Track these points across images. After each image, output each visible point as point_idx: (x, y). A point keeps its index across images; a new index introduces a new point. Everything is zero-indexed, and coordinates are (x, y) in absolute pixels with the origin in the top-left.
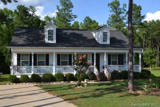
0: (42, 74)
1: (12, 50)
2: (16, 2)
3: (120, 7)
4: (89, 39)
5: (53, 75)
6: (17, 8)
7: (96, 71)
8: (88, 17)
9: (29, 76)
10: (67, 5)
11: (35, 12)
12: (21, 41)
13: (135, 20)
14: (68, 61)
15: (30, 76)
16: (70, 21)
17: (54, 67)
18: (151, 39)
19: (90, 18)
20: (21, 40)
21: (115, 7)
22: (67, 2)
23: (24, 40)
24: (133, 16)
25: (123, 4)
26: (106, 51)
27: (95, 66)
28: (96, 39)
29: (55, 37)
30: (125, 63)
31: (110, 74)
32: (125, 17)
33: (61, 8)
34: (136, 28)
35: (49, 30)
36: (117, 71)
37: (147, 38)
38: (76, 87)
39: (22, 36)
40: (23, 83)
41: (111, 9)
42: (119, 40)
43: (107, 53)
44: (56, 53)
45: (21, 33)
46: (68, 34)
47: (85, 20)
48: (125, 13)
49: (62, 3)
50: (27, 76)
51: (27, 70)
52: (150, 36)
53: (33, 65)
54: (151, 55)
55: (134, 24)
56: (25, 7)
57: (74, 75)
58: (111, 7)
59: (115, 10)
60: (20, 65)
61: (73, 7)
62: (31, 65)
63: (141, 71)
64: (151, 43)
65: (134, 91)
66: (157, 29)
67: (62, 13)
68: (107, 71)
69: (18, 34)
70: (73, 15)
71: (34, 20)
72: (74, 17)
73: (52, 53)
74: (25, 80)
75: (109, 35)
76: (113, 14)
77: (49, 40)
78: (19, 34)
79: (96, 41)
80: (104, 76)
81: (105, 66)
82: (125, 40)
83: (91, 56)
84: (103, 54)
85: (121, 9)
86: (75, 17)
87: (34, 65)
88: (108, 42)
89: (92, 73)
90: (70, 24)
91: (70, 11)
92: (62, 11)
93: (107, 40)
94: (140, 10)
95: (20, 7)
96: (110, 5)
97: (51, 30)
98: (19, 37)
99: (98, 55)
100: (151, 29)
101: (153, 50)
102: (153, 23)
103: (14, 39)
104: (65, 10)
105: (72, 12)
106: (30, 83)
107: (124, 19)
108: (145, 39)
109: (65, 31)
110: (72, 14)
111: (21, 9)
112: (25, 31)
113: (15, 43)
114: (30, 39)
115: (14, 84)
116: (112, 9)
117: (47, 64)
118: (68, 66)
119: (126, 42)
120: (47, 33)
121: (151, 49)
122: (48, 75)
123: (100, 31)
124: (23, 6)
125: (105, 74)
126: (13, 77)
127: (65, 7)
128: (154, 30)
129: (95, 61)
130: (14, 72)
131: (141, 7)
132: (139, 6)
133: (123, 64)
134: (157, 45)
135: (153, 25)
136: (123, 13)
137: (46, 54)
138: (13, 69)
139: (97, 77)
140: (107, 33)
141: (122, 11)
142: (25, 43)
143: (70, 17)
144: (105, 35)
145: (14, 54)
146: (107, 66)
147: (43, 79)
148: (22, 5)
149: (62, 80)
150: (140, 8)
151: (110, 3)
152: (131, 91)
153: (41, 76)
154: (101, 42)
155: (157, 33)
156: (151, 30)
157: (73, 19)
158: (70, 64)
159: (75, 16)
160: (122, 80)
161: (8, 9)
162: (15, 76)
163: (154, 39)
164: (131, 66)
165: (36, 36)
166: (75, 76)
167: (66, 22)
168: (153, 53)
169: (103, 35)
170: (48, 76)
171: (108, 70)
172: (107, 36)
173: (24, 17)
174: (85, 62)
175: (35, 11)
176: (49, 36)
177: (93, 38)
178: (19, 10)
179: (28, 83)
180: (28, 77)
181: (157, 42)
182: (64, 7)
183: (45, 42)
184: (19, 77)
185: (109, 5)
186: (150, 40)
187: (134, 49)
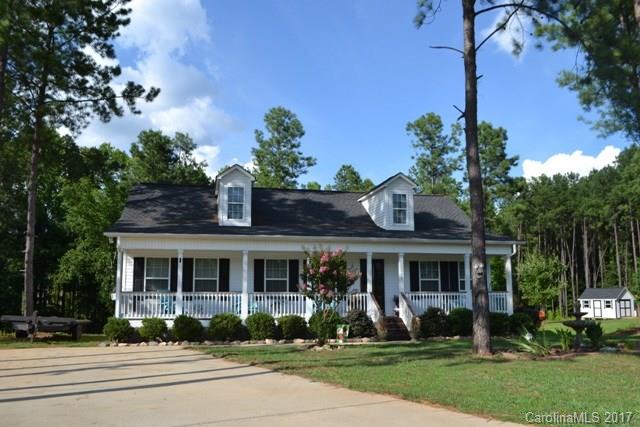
0: (207, 317)
1: (118, 242)
2: (136, 113)
3: (443, 134)
4: (352, 218)
5: (241, 321)
6: (138, 140)
7: (372, 309)
8: (350, 167)
9: (167, 322)
10: (286, 129)
11: (191, 152)
12: (147, 221)
13: (488, 169)
14: (288, 279)
15: (170, 324)
16: (293, 175)
17: (244, 297)
18: (542, 233)
19: (356, 170)
20: (149, 219)
21: (427, 133)
22: (287, 120)
23: (156, 219)
24: (483, 158)
25: (453, 125)
26: (402, 250)
27: (369, 295)
28: (373, 218)
29: (247, 207)
30: (463, 287)
31: (417, 319)
32: (459, 163)
33: (267, 136)
34: (494, 192)
35: (230, 189)
36: (439, 310)
37: (528, 228)
38: (312, 350)
39: (149, 208)
40: (150, 343)
41: (416, 139)
42: (442, 220)
43: (406, 256)
44: (250, 253)
45: (148, 200)
46: (289, 203)
47: (340, 177)
48: (457, 150)
49: (272, 123)
50: (162, 323)
51: (162, 306)
52: (538, 223)
53: (179, 289)
54: (541, 276)
55: (488, 181)
56: (163, 134)
57: (307, 320)
58: (417, 134)
59: (428, 141)
60: (142, 290)
61: (302, 134)
62: (174, 289)
63: (514, 311)
64: (542, 244)
65: (493, 352)
66: (556, 202)
67: (272, 152)
68: (408, 310)
69: (139, 201)
70: (303, 159)
71: (189, 173)
72: (306, 162)
73: (240, 253)
74: (156, 332)
75: (410, 201)
76: (423, 155)
77: (229, 217)
78: (144, 201)
79: (372, 222)
80: (397, 327)
81: (400, 296)
82: (460, 220)
83: (358, 266)
84: (395, 257)
85: (447, 139)
86: (310, 162)
87: (185, 289)
88: (409, 224)
89: (362, 315)
90: (295, 182)
91: (293, 146)
92: (270, 146)
93: (405, 218)
94: (503, 142)
95: (148, 137)
96: (413, 126)
97: (236, 189)
98: (140, 212)
99: (379, 264)
100: (540, 201)
101: (547, 261)
102: (543, 183)
103: (127, 215)
104: (279, 142)
105: (300, 149)
106: (170, 343)
107: (455, 169)
108: (523, 231)
109: (280, 196)
110: (300, 154)
111: (152, 141)
112: (160, 194)
113: (128, 224)
114: (172, 216)
115: (120, 345)
116: (421, 140)
117: (225, 286)
118: (287, 294)
119: (463, 226)
120: (226, 197)
121: (541, 257)
122: (226, 318)
123: (385, 192)
124: (157, 134)
125: (401, 321)
126: (118, 324)
127: (279, 133)
128: (548, 203)
129: (369, 277)
130: (123, 312)
131: (506, 132)
132: (501, 129)
133: (457, 290)
134: (560, 250)
135: (545, 188)
136: (452, 149)
137: (221, 260)
138: (121, 303)
139: (378, 327)
140: (404, 196)
141: (451, 145)
142: (158, 225)
143: (295, 162)
144: (400, 203)
145: (125, 257)
146: (407, 295)
147: (209, 332)
148: (155, 130)
149: (269, 333)
150: (502, 135)
151: (412, 122)
152: (482, 353)
153: (205, 324)
154: (386, 224)
155: (557, 214)
156: (540, 205)
157: (303, 169)
158: (294, 288)
159: (308, 159)
160: (457, 337)
161: (112, 146)
162: (126, 322)
163: (548, 230)
164: (479, 274)
165: (191, 206)
166: (308, 325)
167: (283, 178)
168: (547, 270)
169: (395, 203)
170: (225, 322)
171: (409, 306)
172: (405, 206)
173: (161, 165)
174: (338, 272)
175: (191, 149)
176: (230, 205)
177: (364, 214)
178: (146, 144)
179: (164, 343)
180: (165, 324)
181: (560, 240)
182: (276, 135)
183: (218, 223)
184: (136, 324)
185: (409, 127)
186: (536, 234)
187: (487, 242)
